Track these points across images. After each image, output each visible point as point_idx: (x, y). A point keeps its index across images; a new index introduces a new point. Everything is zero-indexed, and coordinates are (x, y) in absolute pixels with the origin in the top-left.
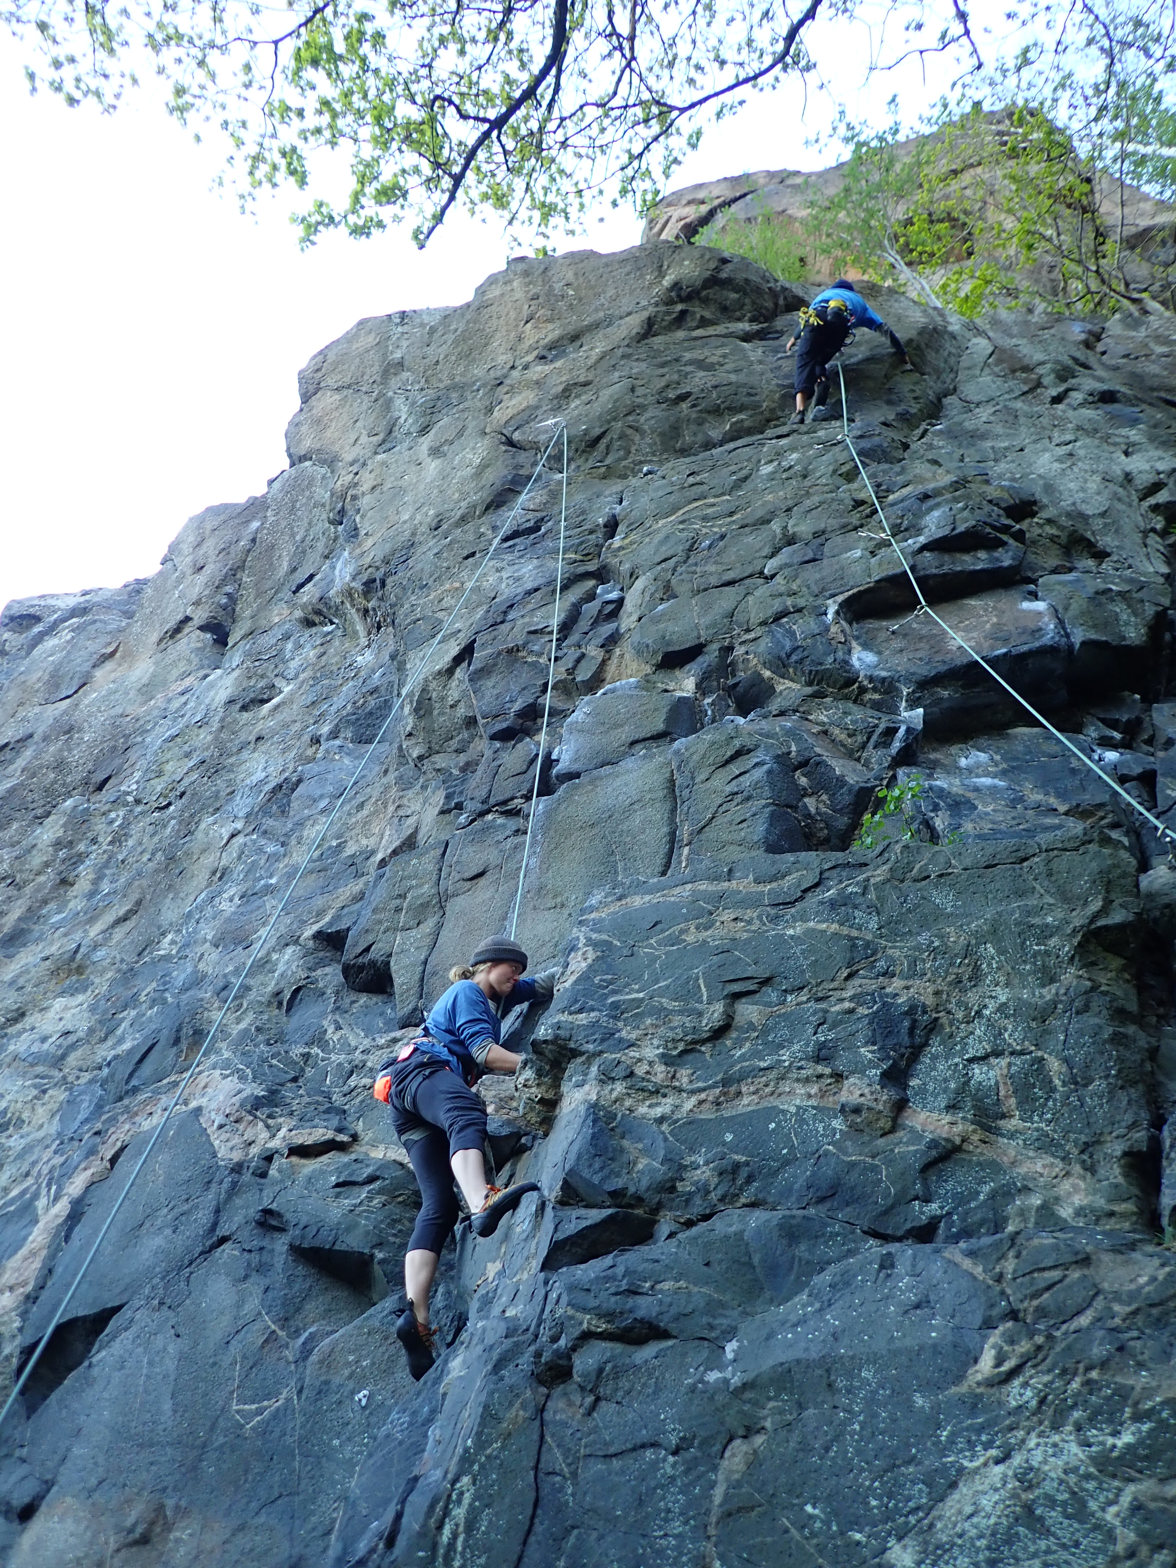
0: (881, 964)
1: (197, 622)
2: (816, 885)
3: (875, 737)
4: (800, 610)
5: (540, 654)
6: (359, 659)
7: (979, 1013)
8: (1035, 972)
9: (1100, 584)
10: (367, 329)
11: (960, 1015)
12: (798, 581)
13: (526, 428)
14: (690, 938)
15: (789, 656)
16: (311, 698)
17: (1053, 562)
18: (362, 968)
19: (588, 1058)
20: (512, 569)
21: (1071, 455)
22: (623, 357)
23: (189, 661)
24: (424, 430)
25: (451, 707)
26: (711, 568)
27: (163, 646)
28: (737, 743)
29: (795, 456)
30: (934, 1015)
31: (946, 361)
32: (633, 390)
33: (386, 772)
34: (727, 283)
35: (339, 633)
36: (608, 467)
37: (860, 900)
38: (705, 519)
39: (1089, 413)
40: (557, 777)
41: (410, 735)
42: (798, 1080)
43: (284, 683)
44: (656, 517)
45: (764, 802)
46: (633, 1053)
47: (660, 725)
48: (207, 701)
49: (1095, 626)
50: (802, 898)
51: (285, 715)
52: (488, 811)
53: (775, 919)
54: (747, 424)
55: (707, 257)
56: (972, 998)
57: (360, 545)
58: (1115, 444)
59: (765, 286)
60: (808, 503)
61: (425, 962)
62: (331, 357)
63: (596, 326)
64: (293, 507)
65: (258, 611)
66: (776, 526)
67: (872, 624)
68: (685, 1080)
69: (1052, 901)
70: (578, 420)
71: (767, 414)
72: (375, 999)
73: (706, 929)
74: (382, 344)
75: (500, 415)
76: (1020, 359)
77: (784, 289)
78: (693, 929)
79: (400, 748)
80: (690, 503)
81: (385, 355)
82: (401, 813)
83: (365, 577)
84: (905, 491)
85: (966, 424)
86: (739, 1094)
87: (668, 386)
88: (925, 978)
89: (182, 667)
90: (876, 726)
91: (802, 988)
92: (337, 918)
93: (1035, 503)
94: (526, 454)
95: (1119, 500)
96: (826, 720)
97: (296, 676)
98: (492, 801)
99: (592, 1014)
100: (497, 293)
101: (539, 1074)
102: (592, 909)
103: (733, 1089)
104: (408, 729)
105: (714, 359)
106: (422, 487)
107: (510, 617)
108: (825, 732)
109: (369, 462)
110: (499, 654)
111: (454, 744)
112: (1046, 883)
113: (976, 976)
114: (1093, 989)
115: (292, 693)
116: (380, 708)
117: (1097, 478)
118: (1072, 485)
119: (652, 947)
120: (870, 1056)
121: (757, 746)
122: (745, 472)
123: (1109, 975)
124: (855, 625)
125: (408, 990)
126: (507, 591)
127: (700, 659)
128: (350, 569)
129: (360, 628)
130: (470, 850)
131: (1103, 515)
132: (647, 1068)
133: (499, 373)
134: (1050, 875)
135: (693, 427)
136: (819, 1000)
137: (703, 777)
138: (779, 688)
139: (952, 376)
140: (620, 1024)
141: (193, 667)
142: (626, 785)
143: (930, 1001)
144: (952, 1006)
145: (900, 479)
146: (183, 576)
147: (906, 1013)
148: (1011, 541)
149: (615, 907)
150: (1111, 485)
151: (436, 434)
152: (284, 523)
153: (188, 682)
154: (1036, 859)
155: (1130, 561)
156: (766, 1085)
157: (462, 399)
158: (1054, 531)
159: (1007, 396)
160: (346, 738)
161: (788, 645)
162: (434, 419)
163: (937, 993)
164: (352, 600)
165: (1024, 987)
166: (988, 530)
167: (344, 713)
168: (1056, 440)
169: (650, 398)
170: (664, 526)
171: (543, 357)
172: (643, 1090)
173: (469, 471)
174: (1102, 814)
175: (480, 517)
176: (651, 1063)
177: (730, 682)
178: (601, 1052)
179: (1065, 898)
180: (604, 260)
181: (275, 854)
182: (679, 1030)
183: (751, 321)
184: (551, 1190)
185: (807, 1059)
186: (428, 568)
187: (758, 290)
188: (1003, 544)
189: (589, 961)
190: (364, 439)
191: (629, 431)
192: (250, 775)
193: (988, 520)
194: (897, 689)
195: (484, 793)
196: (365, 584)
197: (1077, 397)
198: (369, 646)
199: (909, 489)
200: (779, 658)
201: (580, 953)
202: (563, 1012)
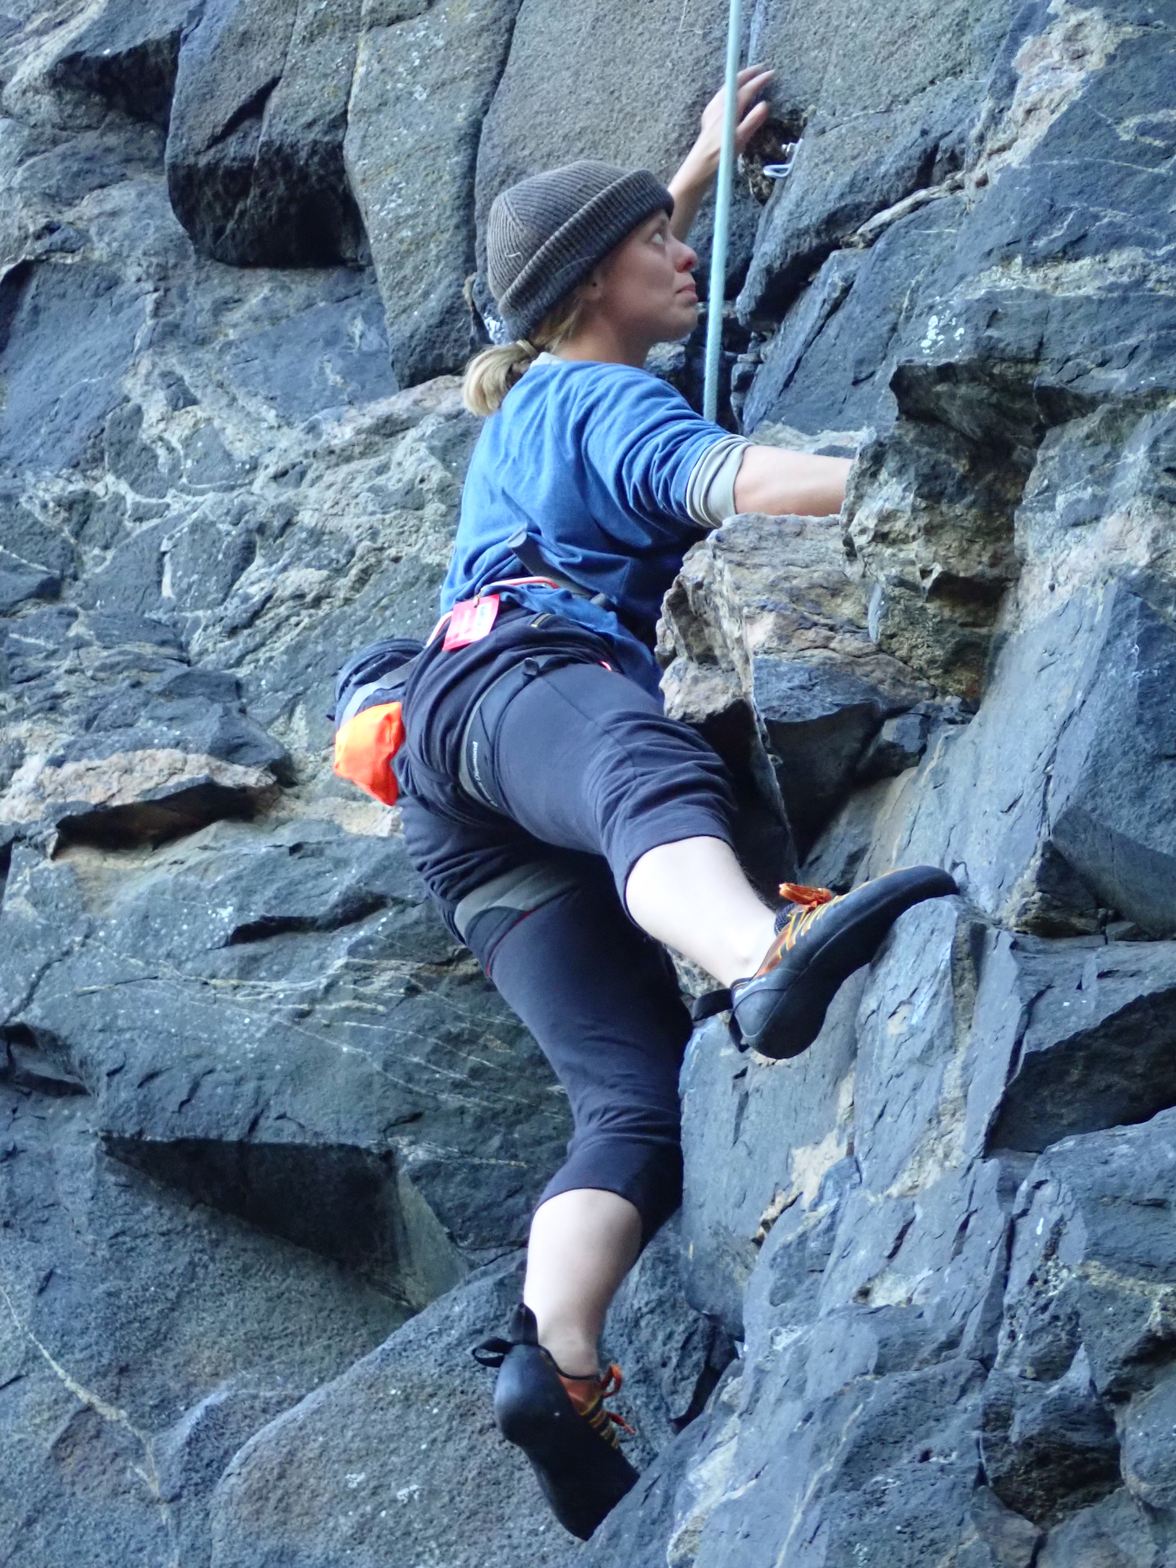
18: (240, 177)
19: (1114, 417)
72: (302, 287)
99: (1118, 259)
101: (932, 490)
125: (419, 243)
178: (1159, 394)
184: (1001, 886)
189: (1095, 62)
201: (1057, 34)
202: (1007, 259)
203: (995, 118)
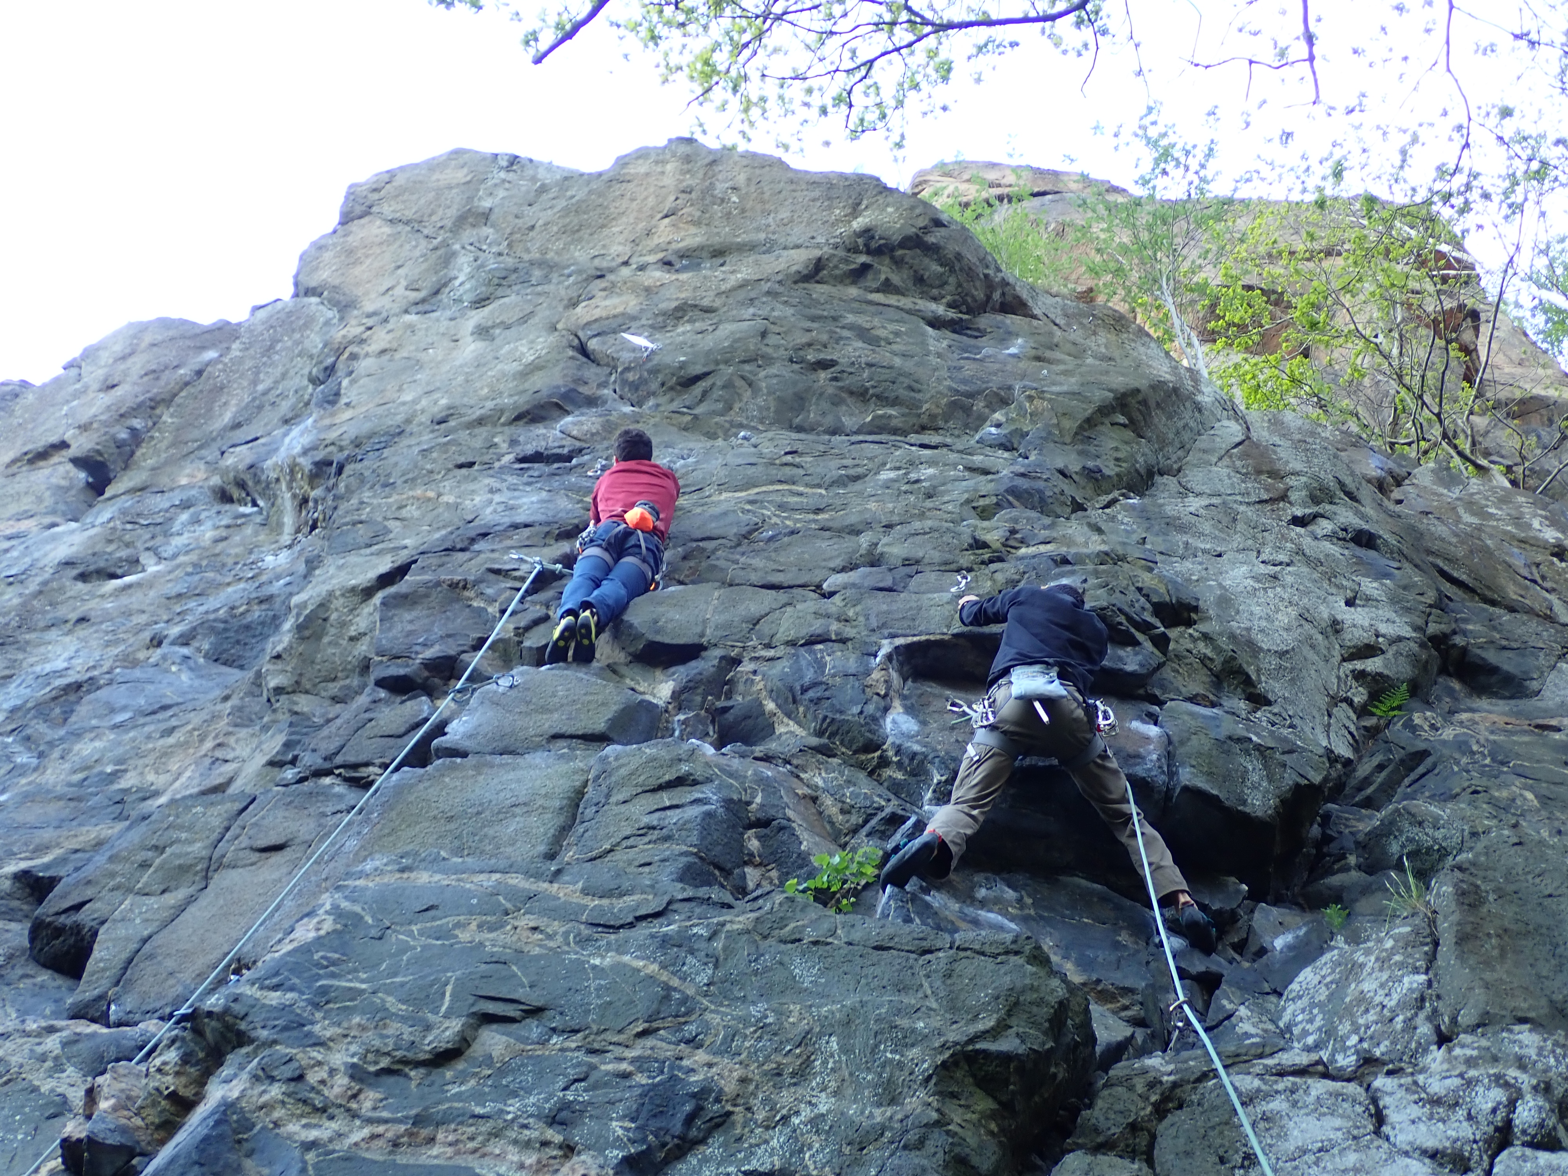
0: (691, 1029)
1: (73, 452)
2: (657, 915)
3: (873, 822)
4: (843, 641)
5: (492, 600)
6: (270, 559)
7: (785, 1119)
8: (876, 1086)
9: (1240, 730)
10: (461, 161)
11: (760, 1116)
12: (858, 608)
13: (610, 339)
14: (464, 936)
15: (804, 690)
16: (180, 588)
17: (1196, 688)
18: (59, 931)
19: (258, 1047)
20: (509, 494)
21: (1275, 577)
22: (768, 293)
23: (40, 499)
24: (480, 302)
25: (351, 639)
26: (757, 562)
27: (14, 469)
28: (685, 768)
29: (931, 471)
30: (729, 1108)
31: (1178, 433)
32: (764, 334)
33: (226, 698)
34: (932, 250)
35: (259, 519)
36: (696, 417)
37: (703, 945)
38: (782, 507)
39: (1333, 549)
40: (437, 750)
41: (278, 657)
42: (515, 1142)
43: (154, 560)
44: (722, 487)
45: (684, 848)
46: (317, 1054)
47: (599, 725)
48: (36, 555)
49: (1210, 774)
50: (631, 925)
51: (134, 600)
52: (328, 773)
53: (583, 942)
54: (894, 423)
55: (918, 211)
56: (785, 1098)
57: (333, 415)
58: (1339, 587)
59: (981, 271)
60: (917, 525)
61: (145, 941)
62: (400, 180)
63: (751, 247)
64: (271, 347)
65: (166, 463)
66: (864, 540)
67: (931, 688)
68: (368, 1104)
69: (934, 1005)
70: (680, 347)
71: (925, 419)
72: (61, 981)
73: (491, 930)
74: (473, 185)
75: (583, 313)
76: (1272, 461)
77: (1005, 283)
78: (473, 926)
79: (259, 674)
80: (772, 483)
81: (470, 199)
82: (219, 754)
83: (319, 455)
84: (1043, 548)
85: (1168, 508)
86: (431, 1140)
87: (810, 345)
88: (737, 1059)
89: (27, 504)
90: (881, 809)
91: (577, 1031)
92: (62, 861)
93: (1196, 609)
94: (598, 370)
95: (1312, 647)
96: (821, 783)
97: (175, 556)
98: (339, 760)
99: (289, 995)
100: (642, 170)
101: (186, 1059)
102: (361, 875)
103: (425, 1132)
104: (279, 648)
105: (882, 333)
106: (445, 368)
107: (476, 547)
108: (814, 799)
109: (393, 320)
110: (438, 584)
111: (334, 688)
112: (938, 983)
113: (802, 1074)
114: (937, 1123)
115: (156, 576)
116: (263, 624)
117: (1293, 612)
118: (1257, 610)
119: (410, 934)
120: (620, 1132)
121: (709, 780)
122: (860, 470)
123: (968, 1116)
124: (909, 683)
125: (104, 970)
126: (489, 516)
127: (693, 664)
128: (306, 440)
129: (289, 520)
130: (280, 814)
131: (1282, 654)
132: (324, 1075)
133: (605, 264)
134: (948, 975)
135: (825, 405)
136: (592, 1052)
137: (621, 797)
138: (780, 729)
139: (1180, 453)
140: (319, 1015)
141: (42, 508)
142: (519, 781)
143: (730, 1087)
144: (756, 1103)
145: (1045, 534)
146: (85, 391)
147: (694, 1095)
148: (1148, 645)
149: (391, 879)
150: (1307, 626)
151: (492, 313)
152: (249, 364)
153: (24, 525)
154: (941, 954)
155: (1296, 721)
156: (471, 1139)
157: (547, 279)
158: (1209, 652)
159: (1239, 498)
160: (199, 650)
161: (809, 676)
162: (500, 292)
163: (743, 1081)
164: (293, 479)
165: (855, 1101)
166: (1122, 619)
167: (212, 617)
168: (1264, 557)
169: (782, 352)
170: (726, 500)
171: (669, 264)
172: (305, 1102)
173: (515, 367)
174: (1125, 1001)
175: (503, 425)
176: (332, 1072)
177: (720, 704)
178: (275, 1042)
179: (953, 1005)
180: (790, 175)
181: (23, 766)
182: (391, 1042)
183: (950, 306)
185: (538, 1117)
186: (404, 464)
187: (970, 273)
188: (1135, 643)
189: (322, 933)
190: (400, 291)
191: (739, 383)
192: (46, 660)
193: (1126, 609)
194: (927, 773)
195: (332, 747)
196: (317, 464)
197: (1325, 526)
198: (290, 547)
199: (1049, 547)
200: (791, 689)
201: (315, 920)
202: (253, 984)
203: (280, 941)
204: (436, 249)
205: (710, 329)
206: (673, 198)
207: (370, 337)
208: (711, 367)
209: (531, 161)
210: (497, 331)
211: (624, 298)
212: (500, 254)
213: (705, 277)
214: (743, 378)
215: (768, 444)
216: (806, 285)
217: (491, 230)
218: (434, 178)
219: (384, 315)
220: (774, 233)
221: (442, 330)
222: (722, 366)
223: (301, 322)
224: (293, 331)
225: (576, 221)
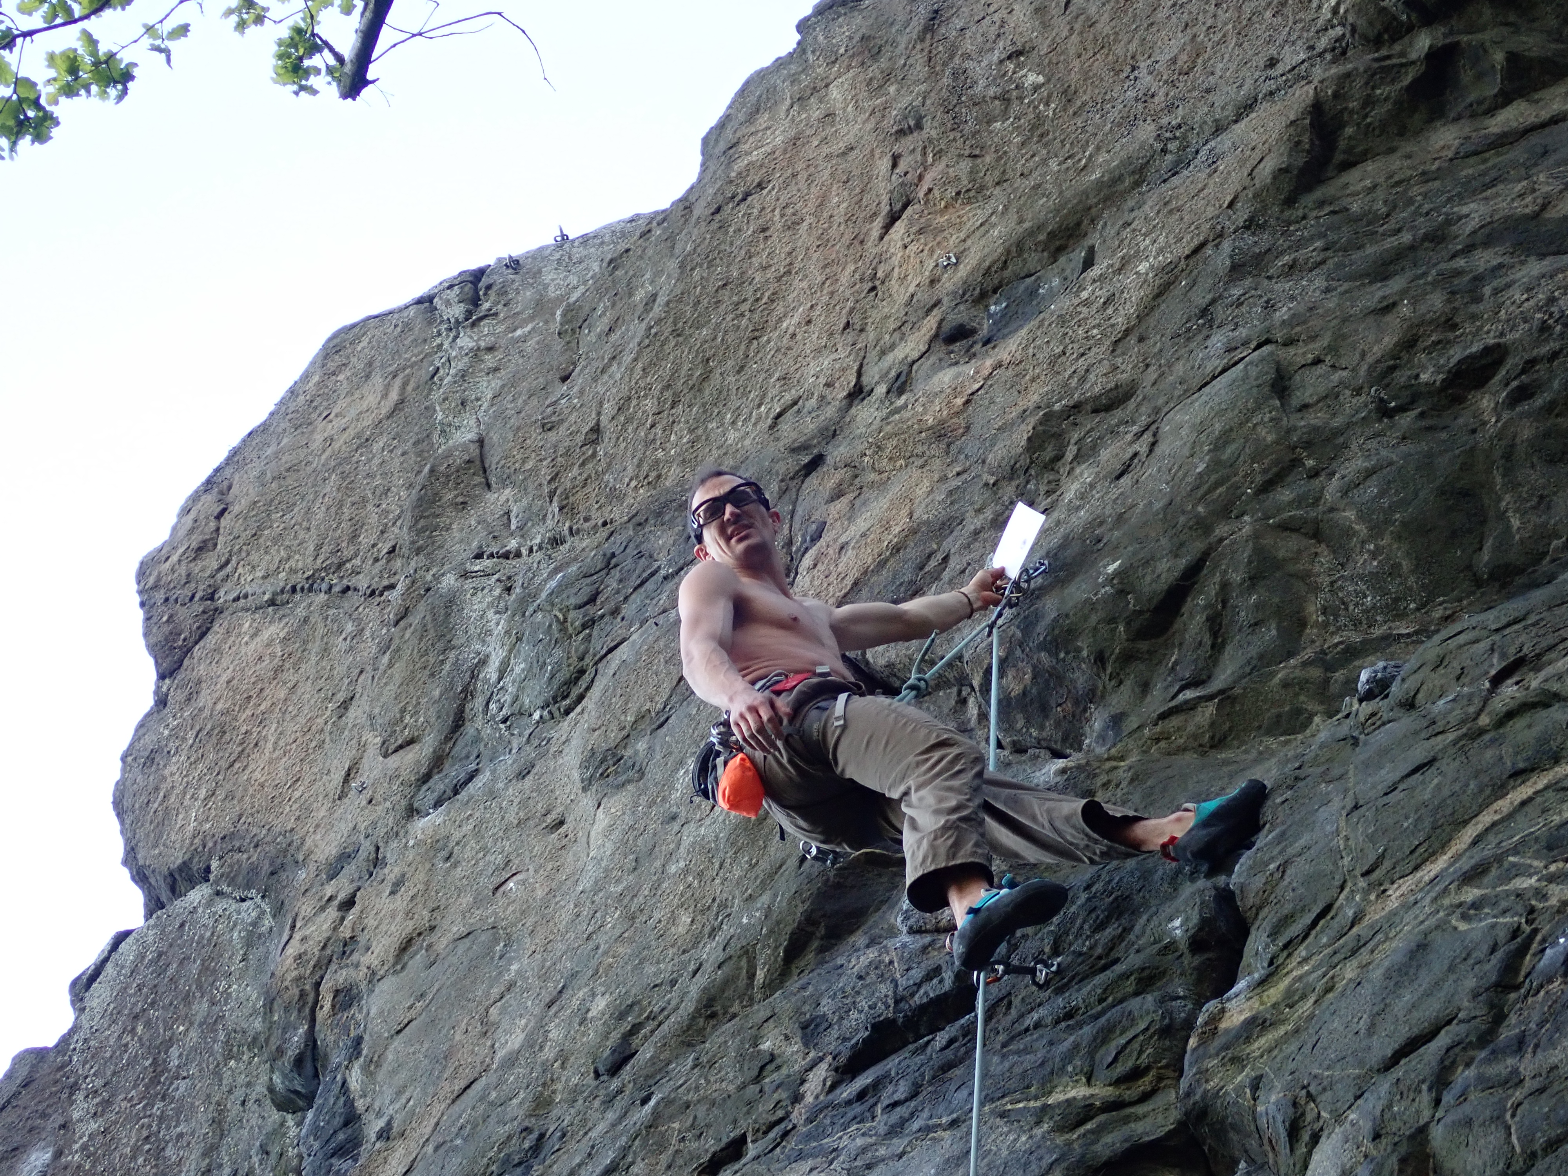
24: (567, 692)
32: (1281, 385)
44: (1377, 872)
62: (245, 493)
63: (1135, 177)
74: (410, 407)
100: (776, 138)
106: (565, 912)
135: (1532, 478)
151: (605, 704)
169: (1349, 403)
171: (959, 334)
190: (373, 766)
191: (1286, 546)
204: (404, 614)
205: (1142, 447)
206: (886, 162)
207: (360, 927)
208: (1197, 547)
209: (514, 264)
210: (641, 746)
211: (895, 489)
212: (556, 541)
213: (1062, 320)
214: (1286, 527)
215: (1436, 679)
216: (1318, 194)
217: (508, 492)
218: (318, 439)
219: (367, 847)
220: (1171, 108)
221: (512, 817)
222: (1221, 530)
223: (194, 968)
224: (187, 999)
225: (687, 357)
